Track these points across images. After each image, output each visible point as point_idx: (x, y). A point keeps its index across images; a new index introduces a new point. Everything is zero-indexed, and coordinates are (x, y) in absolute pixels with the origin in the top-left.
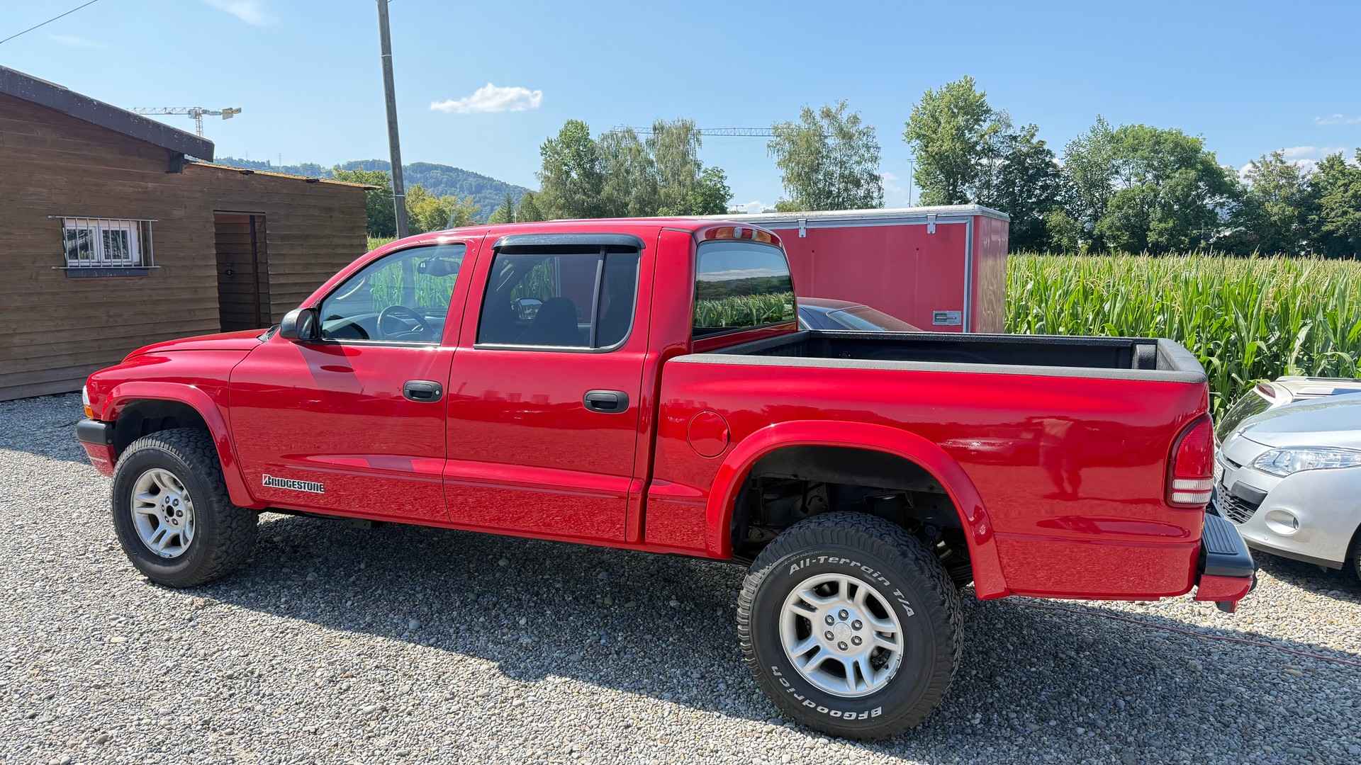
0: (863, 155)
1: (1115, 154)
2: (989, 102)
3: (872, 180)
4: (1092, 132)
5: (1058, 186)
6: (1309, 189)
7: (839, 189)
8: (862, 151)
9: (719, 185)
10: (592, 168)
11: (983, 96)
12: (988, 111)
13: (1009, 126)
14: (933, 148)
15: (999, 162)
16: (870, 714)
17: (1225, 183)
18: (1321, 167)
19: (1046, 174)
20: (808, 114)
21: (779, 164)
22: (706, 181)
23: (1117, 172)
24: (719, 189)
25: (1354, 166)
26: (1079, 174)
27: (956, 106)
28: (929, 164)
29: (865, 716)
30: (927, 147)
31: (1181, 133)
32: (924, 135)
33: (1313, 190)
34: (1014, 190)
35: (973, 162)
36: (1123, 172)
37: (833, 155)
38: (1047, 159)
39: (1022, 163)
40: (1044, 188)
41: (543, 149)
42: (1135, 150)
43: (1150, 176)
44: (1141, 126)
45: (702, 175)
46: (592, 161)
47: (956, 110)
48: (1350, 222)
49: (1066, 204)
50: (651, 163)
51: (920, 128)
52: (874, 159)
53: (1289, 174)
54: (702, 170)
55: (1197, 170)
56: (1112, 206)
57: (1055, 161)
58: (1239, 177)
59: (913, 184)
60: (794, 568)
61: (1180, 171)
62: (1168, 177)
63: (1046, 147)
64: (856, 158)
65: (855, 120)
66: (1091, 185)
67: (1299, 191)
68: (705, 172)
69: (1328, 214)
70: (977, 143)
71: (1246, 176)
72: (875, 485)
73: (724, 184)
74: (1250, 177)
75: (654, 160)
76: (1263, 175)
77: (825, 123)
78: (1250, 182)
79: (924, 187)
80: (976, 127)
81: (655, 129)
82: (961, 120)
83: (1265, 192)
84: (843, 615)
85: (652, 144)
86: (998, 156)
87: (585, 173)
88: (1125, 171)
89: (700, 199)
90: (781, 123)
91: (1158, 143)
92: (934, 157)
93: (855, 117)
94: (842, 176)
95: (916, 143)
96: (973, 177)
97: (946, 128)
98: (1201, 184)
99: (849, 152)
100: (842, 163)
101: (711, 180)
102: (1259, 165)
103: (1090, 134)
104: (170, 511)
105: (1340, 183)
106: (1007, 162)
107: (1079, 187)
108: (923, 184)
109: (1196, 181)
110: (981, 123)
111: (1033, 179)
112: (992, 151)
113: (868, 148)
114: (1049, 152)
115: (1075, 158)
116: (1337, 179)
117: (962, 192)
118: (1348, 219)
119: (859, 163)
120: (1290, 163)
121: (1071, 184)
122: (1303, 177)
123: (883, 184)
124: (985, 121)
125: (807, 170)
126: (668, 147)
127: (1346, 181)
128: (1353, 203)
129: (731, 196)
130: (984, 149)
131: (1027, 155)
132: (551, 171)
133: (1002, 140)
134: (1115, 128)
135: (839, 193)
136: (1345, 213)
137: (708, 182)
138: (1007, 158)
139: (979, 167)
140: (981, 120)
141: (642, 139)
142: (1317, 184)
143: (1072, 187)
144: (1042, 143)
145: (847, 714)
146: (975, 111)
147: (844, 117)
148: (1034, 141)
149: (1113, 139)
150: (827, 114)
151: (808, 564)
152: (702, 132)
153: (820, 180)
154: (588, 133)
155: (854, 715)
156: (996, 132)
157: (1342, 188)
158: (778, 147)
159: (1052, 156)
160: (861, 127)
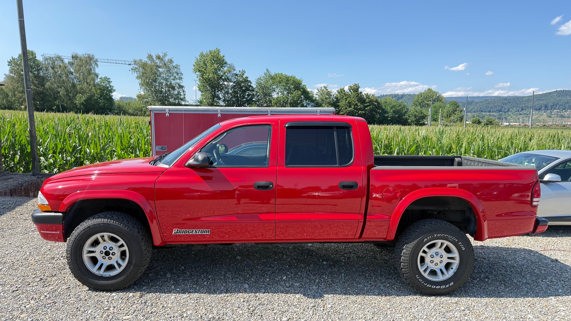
0: (175, 77)
1: (273, 84)
2: (226, 59)
3: (180, 87)
4: (265, 75)
5: (254, 95)
6: (335, 100)
7: (166, 90)
8: (175, 75)
9: (108, 85)
10: (38, 73)
11: (223, 56)
12: (226, 63)
13: (234, 70)
14: (205, 76)
15: (231, 84)
16: (449, 285)
17: (310, 96)
18: (338, 92)
19: (249, 90)
20: (150, 57)
21: (137, 78)
22: (101, 83)
23: (274, 91)
24: (108, 87)
25: (348, 92)
26: (261, 91)
27: (213, 60)
28: (204, 83)
29: (448, 286)
30: (203, 75)
31: (295, 77)
32: (201, 71)
33: (336, 100)
34: (237, 95)
35: (221, 83)
36: (276, 91)
37: (162, 75)
38: (249, 84)
39: (240, 85)
40: (248, 95)
41: (10, 62)
42: (280, 83)
43: (285, 93)
44: (281, 74)
45: (99, 80)
46: (38, 70)
47: (213, 62)
48: (348, 111)
49: (257, 102)
50: (72, 73)
51: (200, 68)
52: (181, 79)
53: (329, 94)
54: (99, 78)
55: (301, 91)
56: (273, 103)
57: (252, 85)
58: (314, 94)
59: (197, 90)
60: (426, 239)
61: (295, 91)
62: (292, 93)
63: (249, 79)
64: (172, 78)
65: (171, 61)
66: (265, 95)
67: (332, 100)
68: (101, 79)
69: (341, 108)
70: (222, 76)
71: (316, 94)
72: (431, 209)
73: (111, 85)
74: (317, 94)
75: (73, 71)
76: (321, 94)
77: (158, 61)
78: (317, 96)
79: (202, 92)
80: (221, 69)
81: (73, 57)
82: (215, 66)
83: (322, 100)
84: (437, 254)
85: (71, 64)
86: (231, 81)
87: (35, 75)
88: (277, 90)
89: (98, 91)
90: (138, 59)
91: (288, 80)
92: (206, 80)
93: (171, 60)
94: (166, 84)
95: (198, 73)
96: (222, 89)
97: (210, 68)
98: (302, 96)
99: (169, 75)
100: (166, 80)
101: (104, 83)
102: (320, 90)
103: (264, 75)
105: (344, 98)
106: (234, 84)
107: (261, 96)
108: (202, 90)
109: (301, 95)
110: (224, 68)
111: (244, 91)
112: (228, 79)
113: (178, 74)
114: (250, 81)
115: (259, 84)
116: (343, 96)
117: (218, 95)
118: (347, 111)
119: (174, 80)
120: (329, 90)
121: (258, 94)
122: (333, 95)
123: (185, 89)
124: (225, 67)
125: (150, 81)
126: (81, 66)
127: (346, 97)
128: (348, 105)
129: (114, 91)
130: (225, 78)
131: (242, 82)
132: (15, 74)
133: (232, 75)
134: (273, 73)
135: (166, 92)
136: (346, 108)
137: (102, 84)
138: (234, 82)
139: (224, 85)
140: (223, 66)
141: (66, 61)
142: (337, 98)
143: (259, 95)
144: (247, 77)
145: (442, 287)
146: (221, 63)
147: (166, 59)
148: (244, 76)
149: (272, 78)
150: (159, 57)
151: (430, 238)
152: (98, 60)
153: (157, 86)
154: (35, 57)
155: (444, 286)
156: (230, 72)
157: (345, 100)
158: (136, 70)
159: (251, 83)
160: (174, 64)
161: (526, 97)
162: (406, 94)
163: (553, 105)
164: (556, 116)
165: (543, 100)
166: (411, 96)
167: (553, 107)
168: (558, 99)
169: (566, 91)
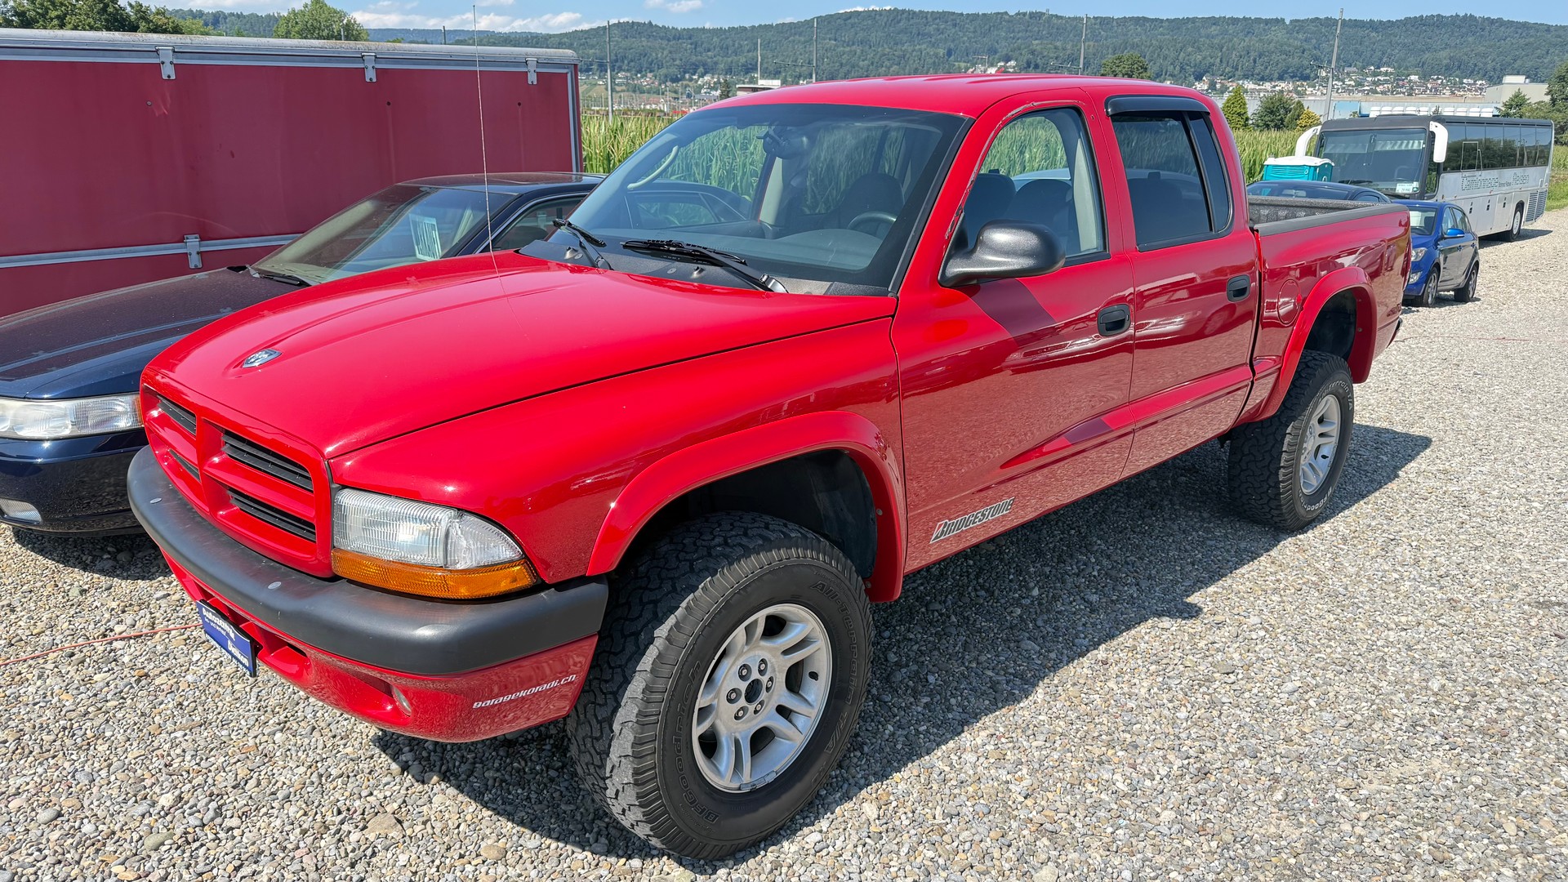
104: (753, 692)
116: (47, 9)
161: (554, 36)
162: (226, 12)
163: (616, 61)
164: (624, 88)
165: (593, 47)
166: (245, 21)
167: (616, 66)
168: (624, 44)
169: (639, 24)
